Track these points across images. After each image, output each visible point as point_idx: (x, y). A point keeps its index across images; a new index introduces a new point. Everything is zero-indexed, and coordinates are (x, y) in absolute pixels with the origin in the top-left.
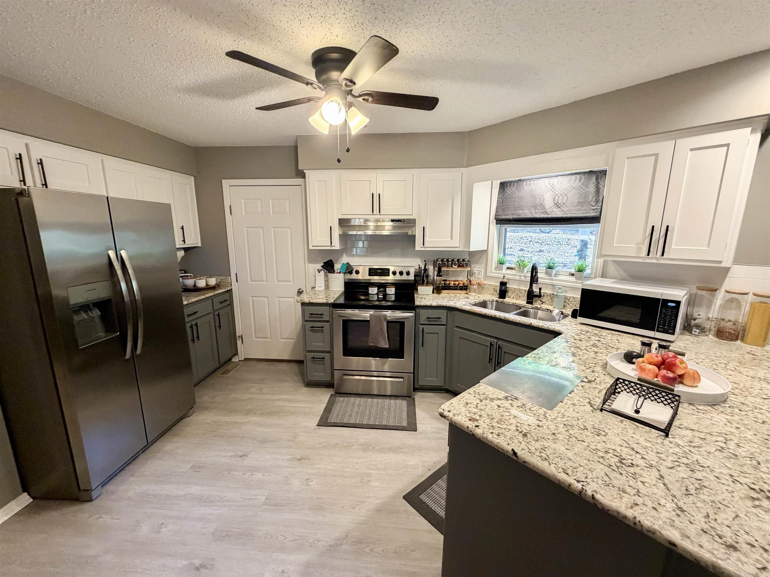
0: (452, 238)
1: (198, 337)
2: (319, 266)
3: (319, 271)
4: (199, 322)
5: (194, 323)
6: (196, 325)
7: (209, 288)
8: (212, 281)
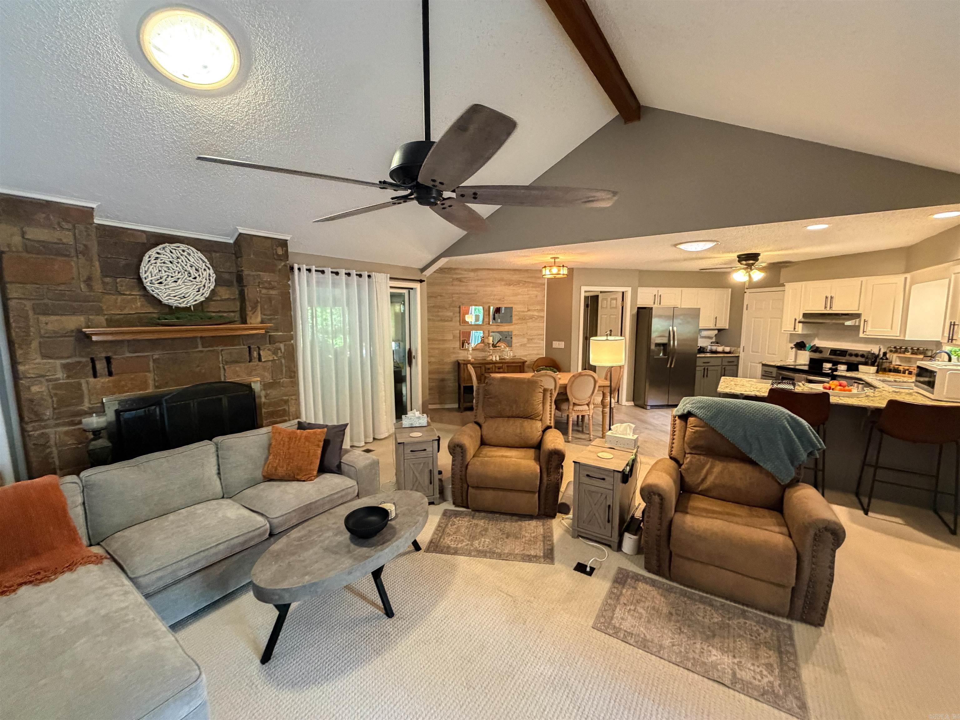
0: (891, 329)
1: (707, 376)
2: (792, 345)
3: (792, 348)
4: (710, 368)
5: (706, 367)
6: (707, 369)
7: (724, 352)
8: (727, 349)
